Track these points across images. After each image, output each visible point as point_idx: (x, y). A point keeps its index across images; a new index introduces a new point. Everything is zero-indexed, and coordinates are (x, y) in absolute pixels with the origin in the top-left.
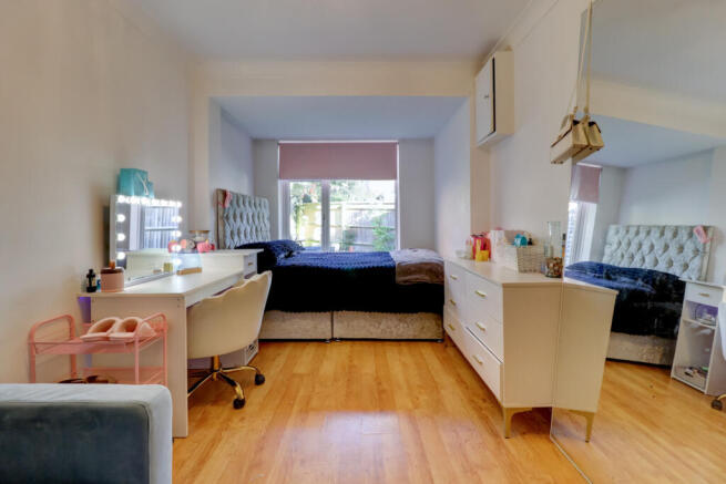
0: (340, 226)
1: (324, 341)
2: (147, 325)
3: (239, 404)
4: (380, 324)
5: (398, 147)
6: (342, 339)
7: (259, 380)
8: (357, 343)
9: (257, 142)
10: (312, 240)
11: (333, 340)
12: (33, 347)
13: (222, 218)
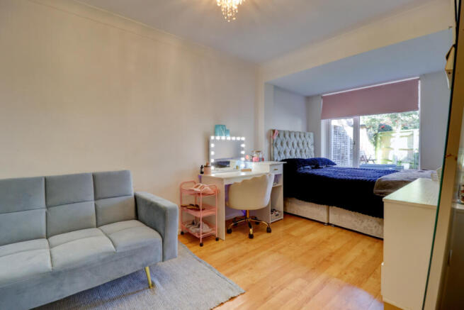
0: (412, 149)
1: (323, 223)
2: (208, 188)
3: (251, 237)
4: (363, 222)
5: (419, 82)
6: (336, 226)
7: (269, 231)
8: (344, 231)
9: (309, 99)
10: (388, 160)
11: (329, 224)
12: (181, 190)
13: (273, 144)
